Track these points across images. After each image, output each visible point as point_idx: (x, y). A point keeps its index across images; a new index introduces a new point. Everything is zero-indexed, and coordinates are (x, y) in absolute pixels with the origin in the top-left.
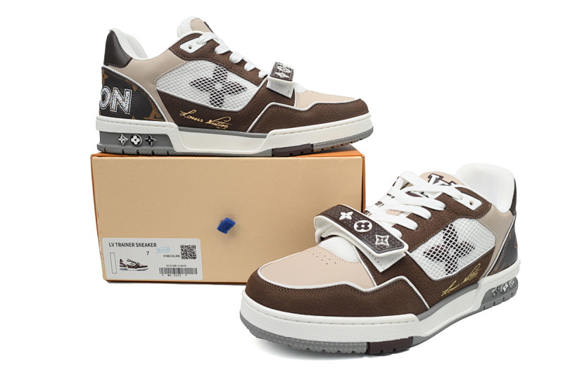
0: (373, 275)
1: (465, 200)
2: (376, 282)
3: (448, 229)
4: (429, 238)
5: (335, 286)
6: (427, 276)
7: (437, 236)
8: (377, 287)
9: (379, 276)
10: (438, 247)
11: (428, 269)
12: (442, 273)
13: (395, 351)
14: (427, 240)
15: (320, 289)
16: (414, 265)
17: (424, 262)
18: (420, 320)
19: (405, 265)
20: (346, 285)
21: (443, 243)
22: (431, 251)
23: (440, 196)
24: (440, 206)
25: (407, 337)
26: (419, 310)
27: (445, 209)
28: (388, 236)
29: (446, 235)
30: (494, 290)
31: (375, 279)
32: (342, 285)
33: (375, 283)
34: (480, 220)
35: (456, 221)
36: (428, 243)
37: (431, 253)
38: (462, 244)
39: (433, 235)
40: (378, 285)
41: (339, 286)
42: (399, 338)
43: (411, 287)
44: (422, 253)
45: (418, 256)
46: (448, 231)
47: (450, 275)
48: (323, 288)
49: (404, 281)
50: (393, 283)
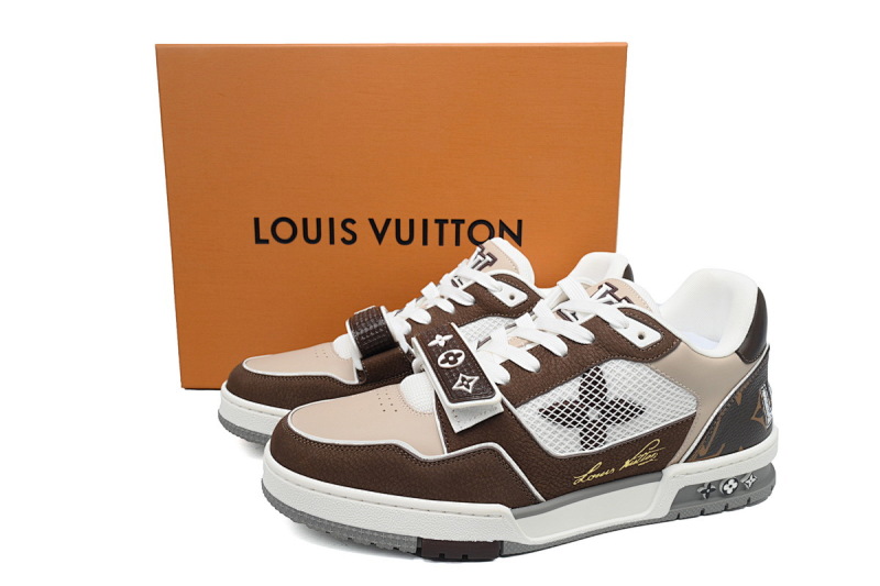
0: (445, 436)
1: (631, 331)
2: (447, 447)
3: (588, 375)
4: (553, 388)
5: (379, 445)
6: (540, 447)
7: (568, 385)
8: (446, 455)
9: (453, 439)
10: (566, 402)
11: (545, 437)
12: (572, 447)
13: (465, 559)
14: (548, 391)
15: (355, 446)
16: (518, 428)
17: (538, 425)
18: (517, 517)
19: (502, 427)
20: (396, 446)
21: (576, 398)
22: (551, 408)
23: (590, 321)
24: (585, 337)
25: (490, 540)
26: (519, 500)
27: (594, 341)
28: (476, 378)
29: (584, 384)
30: (701, 489)
31: (446, 442)
32: (390, 445)
33: (445, 449)
34: (653, 366)
35: (606, 364)
36: (548, 395)
37: (552, 413)
38: (612, 403)
39: (562, 384)
40: (448, 452)
41: (385, 445)
42: (475, 538)
43: (507, 462)
44: (536, 410)
45: (529, 415)
46: (589, 379)
47: (587, 451)
48: (359, 447)
49: (493, 450)
50: (474, 452)
